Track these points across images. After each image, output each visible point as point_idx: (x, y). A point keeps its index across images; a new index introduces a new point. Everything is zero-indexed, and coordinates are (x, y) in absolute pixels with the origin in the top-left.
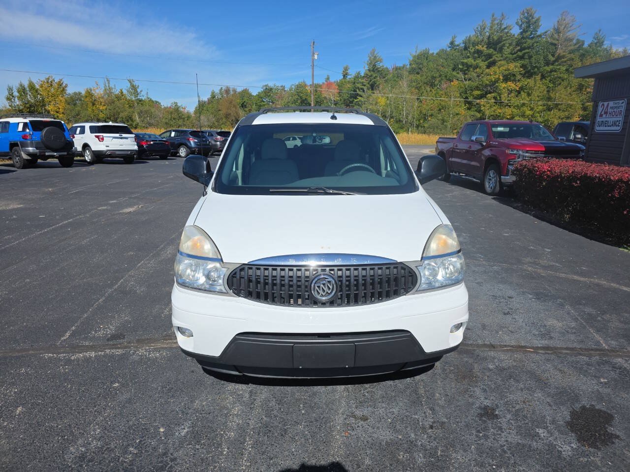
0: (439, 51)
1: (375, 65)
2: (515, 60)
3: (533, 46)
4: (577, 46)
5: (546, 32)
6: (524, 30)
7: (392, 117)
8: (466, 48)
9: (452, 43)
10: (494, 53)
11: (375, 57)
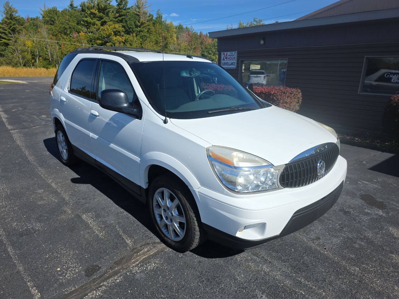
0: (63, 9)
1: (11, 15)
2: (118, 22)
3: (126, 14)
4: (150, 18)
5: (132, 7)
6: (119, 3)
7: (40, 56)
8: (83, 10)
9: (71, 5)
10: (104, 16)
11: (10, 8)
